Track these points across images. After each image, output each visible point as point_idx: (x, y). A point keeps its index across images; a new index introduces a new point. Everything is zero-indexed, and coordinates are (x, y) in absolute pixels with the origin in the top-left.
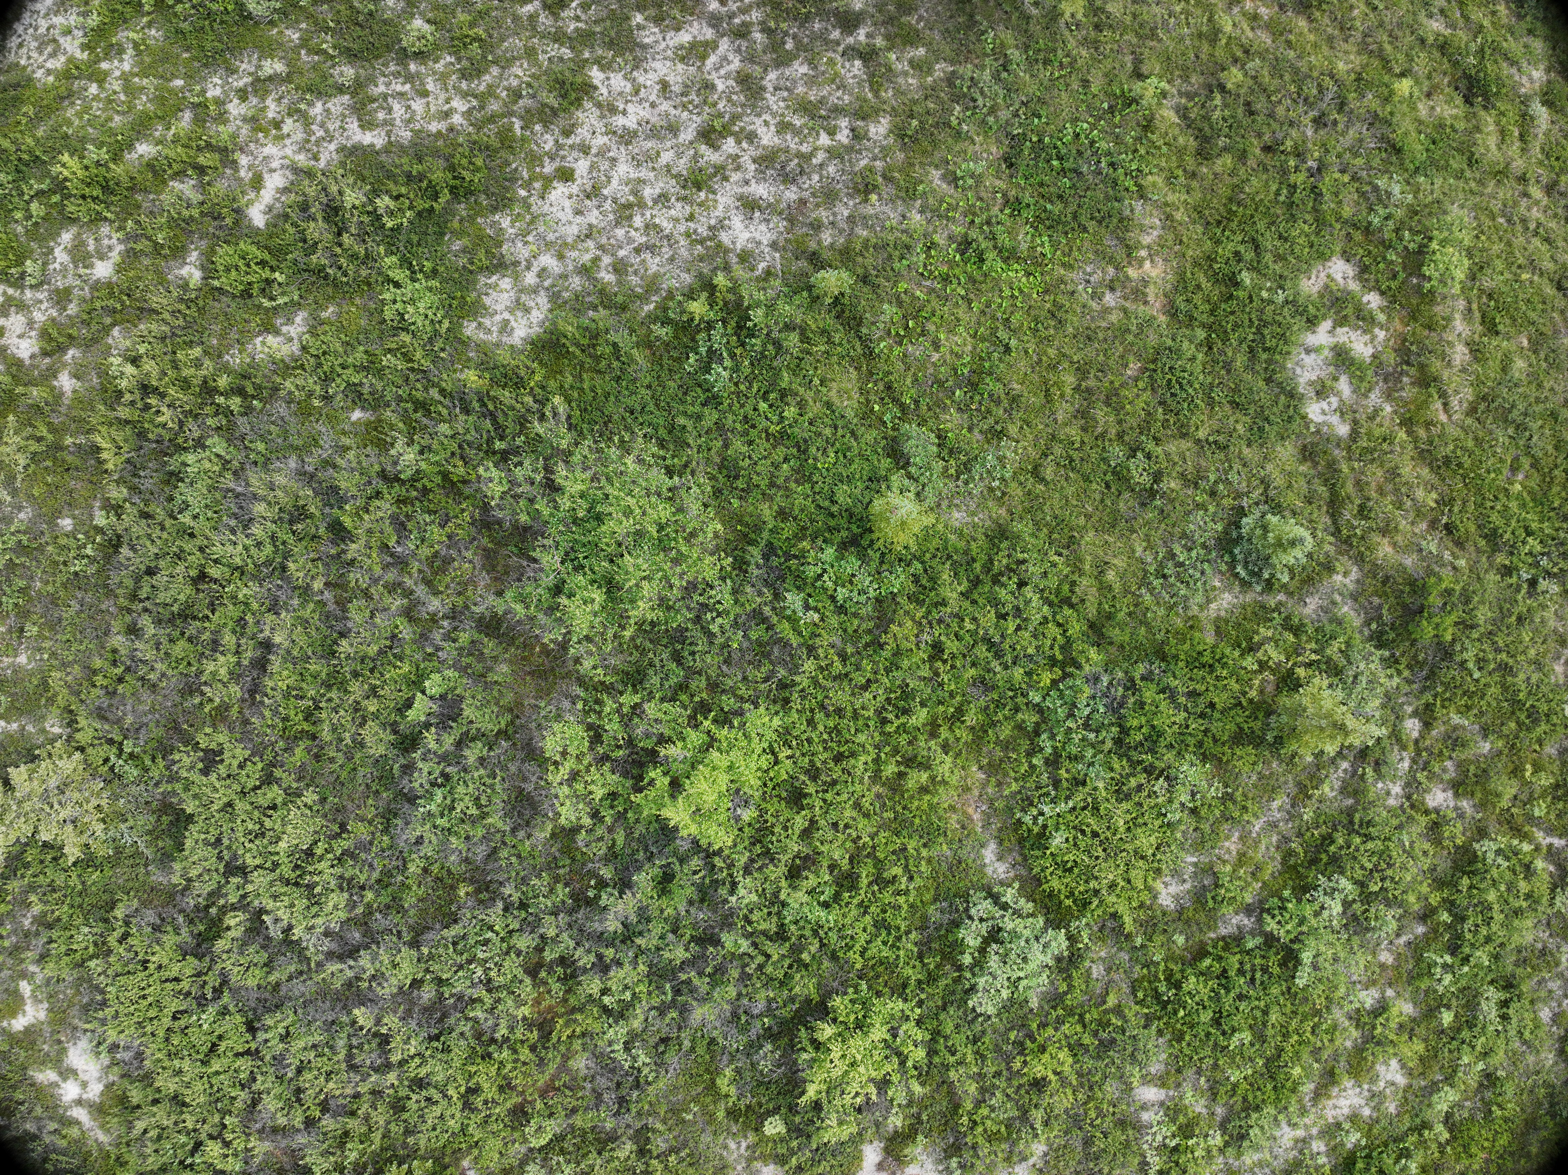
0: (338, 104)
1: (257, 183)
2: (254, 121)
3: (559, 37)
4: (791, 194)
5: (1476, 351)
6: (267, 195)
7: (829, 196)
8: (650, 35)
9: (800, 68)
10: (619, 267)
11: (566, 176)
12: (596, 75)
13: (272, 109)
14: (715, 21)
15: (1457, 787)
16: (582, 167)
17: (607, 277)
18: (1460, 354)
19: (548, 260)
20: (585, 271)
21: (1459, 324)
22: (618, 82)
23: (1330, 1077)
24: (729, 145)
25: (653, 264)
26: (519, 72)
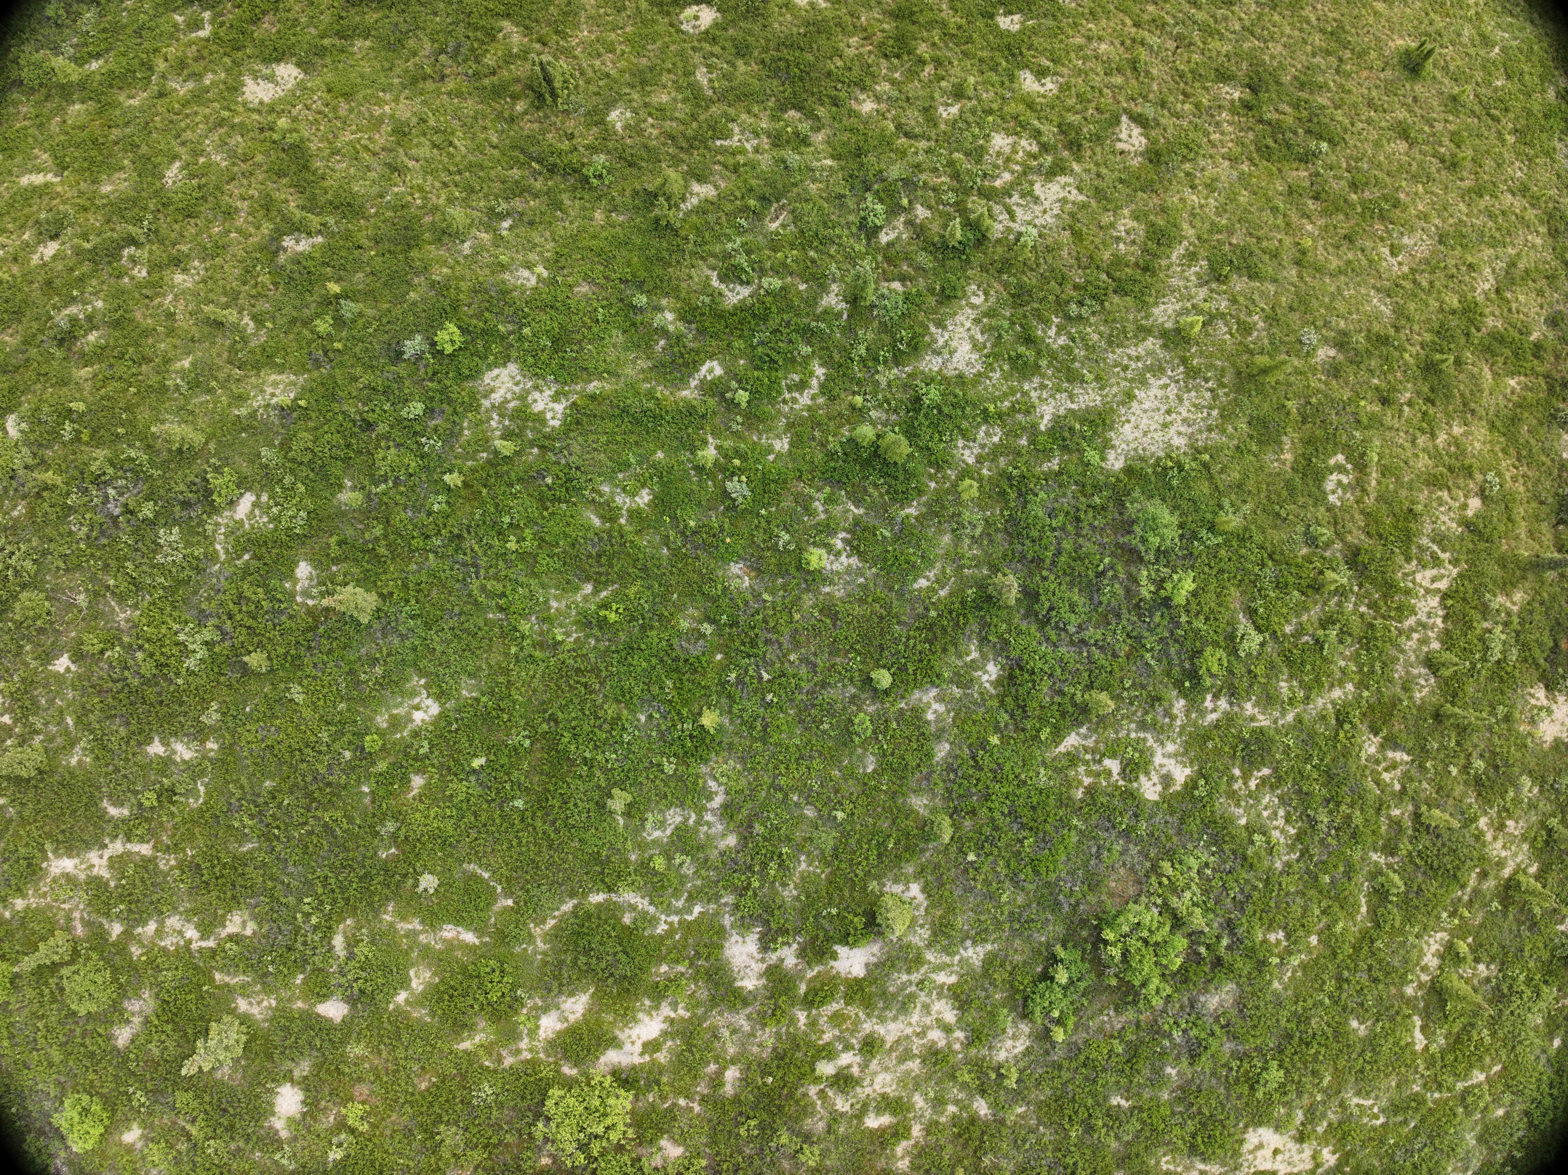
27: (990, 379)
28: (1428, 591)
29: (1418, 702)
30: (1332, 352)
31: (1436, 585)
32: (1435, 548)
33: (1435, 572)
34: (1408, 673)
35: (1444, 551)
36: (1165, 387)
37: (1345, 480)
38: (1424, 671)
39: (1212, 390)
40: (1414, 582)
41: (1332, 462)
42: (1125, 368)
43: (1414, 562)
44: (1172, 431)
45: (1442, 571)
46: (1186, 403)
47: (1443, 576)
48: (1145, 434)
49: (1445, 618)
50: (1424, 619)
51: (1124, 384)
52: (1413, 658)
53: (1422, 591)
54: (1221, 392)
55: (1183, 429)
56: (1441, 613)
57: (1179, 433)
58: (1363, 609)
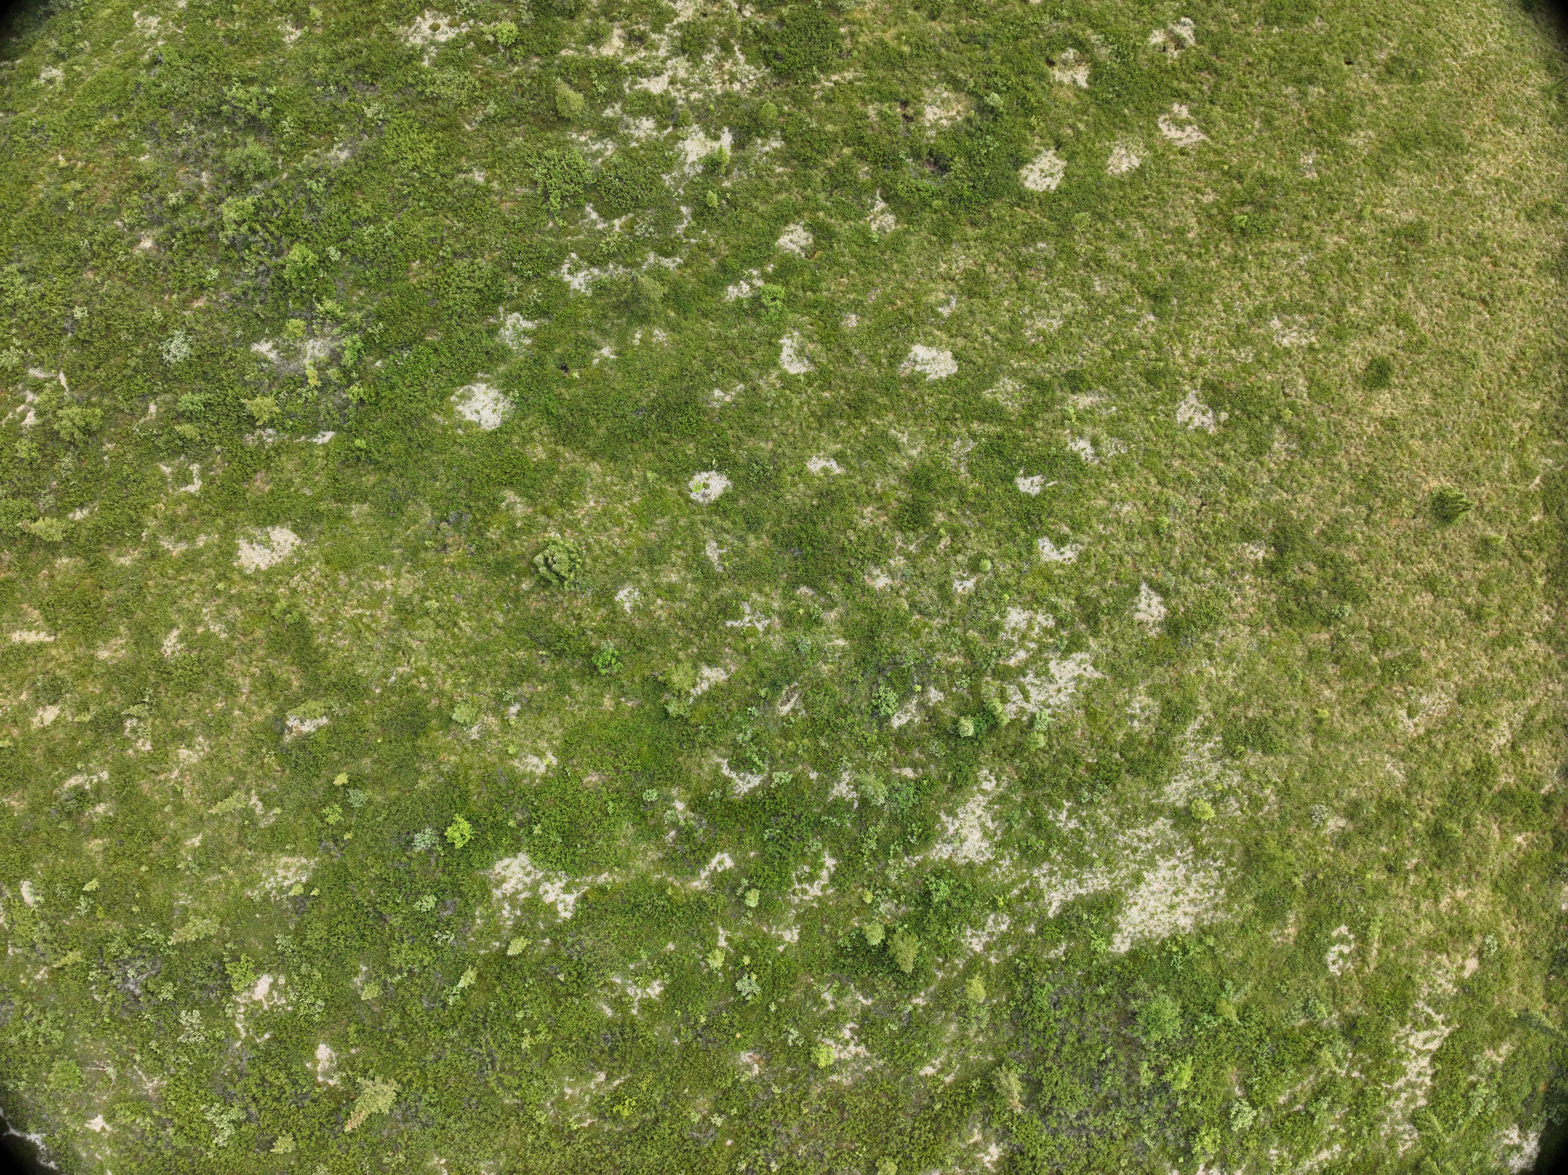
0: (1073, 881)
1: (1050, 904)
2: (1048, 885)
3: (1135, 862)
4: (1197, 910)
5: (1380, 953)
6: (1053, 908)
7: (1207, 910)
8: (1161, 862)
9: (1202, 874)
10: (1150, 932)
11: (1136, 904)
12: (1145, 873)
13: (1054, 882)
14: (1179, 858)
15: (1361, 1072)
16: (1140, 901)
17: (1146, 934)
18: (1375, 952)
19: (1131, 929)
20: (1141, 932)
21: (1376, 945)
22: (1151, 876)
23: (1320, 1149)
24: (1181, 896)
25: (1159, 930)
26: (1124, 872)
27: (999, 866)
28: (1419, 1052)
29: (1401, 1155)
30: (1342, 823)
31: (1427, 1047)
32: (1430, 1010)
33: (1427, 1033)
34: (1393, 1130)
35: (1438, 1013)
36: (1175, 867)
37: (1346, 950)
38: (1408, 1127)
39: (1219, 869)
40: (1406, 1044)
41: (1334, 934)
42: (1135, 850)
43: (1408, 1026)
44: (1179, 911)
45: (1435, 1032)
46: (1194, 884)
47: (1435, 1037)
48: (1152, 916)
49: (1434, 1076)
50: (1413, 1079)
51: (1133, 866)
52: (1399, 1117)
53: (1414, 1053)
54: (1229, 871)
55: (1189, 910)
56: (1430, 1072)
57: (1186, 914)
58: (1355, 1074)
